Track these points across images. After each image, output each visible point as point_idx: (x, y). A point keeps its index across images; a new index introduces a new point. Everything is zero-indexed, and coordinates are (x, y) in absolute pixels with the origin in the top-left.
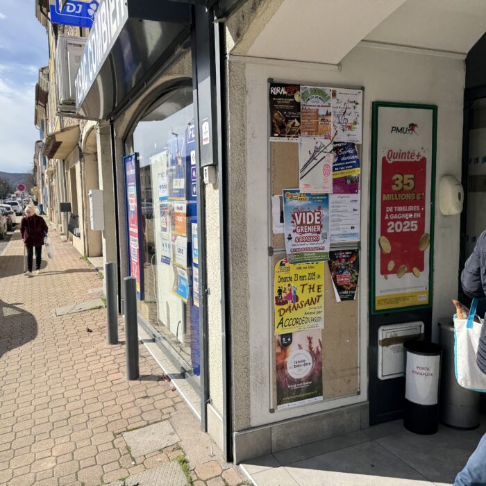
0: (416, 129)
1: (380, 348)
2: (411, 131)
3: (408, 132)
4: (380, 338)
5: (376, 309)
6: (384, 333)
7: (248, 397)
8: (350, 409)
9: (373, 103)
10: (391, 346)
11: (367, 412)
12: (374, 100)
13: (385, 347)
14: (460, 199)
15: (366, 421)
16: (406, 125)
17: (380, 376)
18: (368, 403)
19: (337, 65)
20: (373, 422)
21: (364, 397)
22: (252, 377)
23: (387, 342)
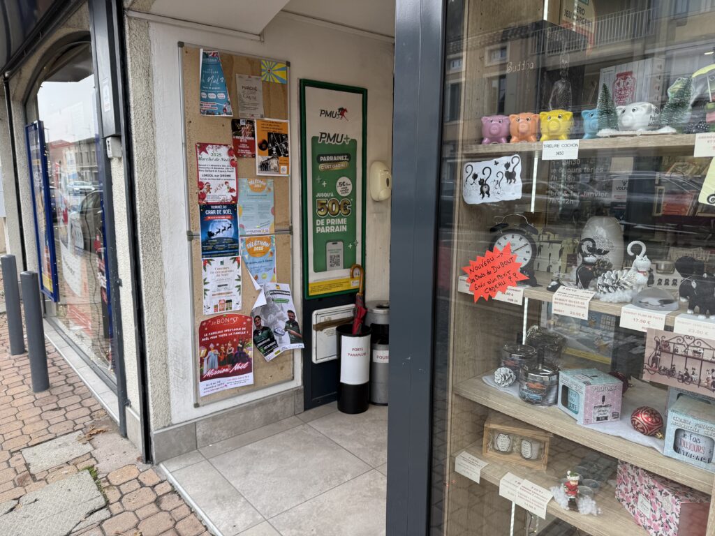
0: (345, 113)
1: (314, 332)
2: (340, 116)
3: (337, 116)
4: (314, 322)
5: (311, 294)
6: (318, 316)
7: (168, 393)
8: (284, 396)
9: (301, 80)
10: (325, 330)
11: (301, 396)
12: (301, 77)
13: (318, 332)
14: (388, 185)
15: (301, 406)
16: (336, 110)
17: (314, 360)
18: (302, 387)
19: (259, 35)
20: (308, 405)
21: (298, 382)
22: (171, 372)
23: (321, 327)
